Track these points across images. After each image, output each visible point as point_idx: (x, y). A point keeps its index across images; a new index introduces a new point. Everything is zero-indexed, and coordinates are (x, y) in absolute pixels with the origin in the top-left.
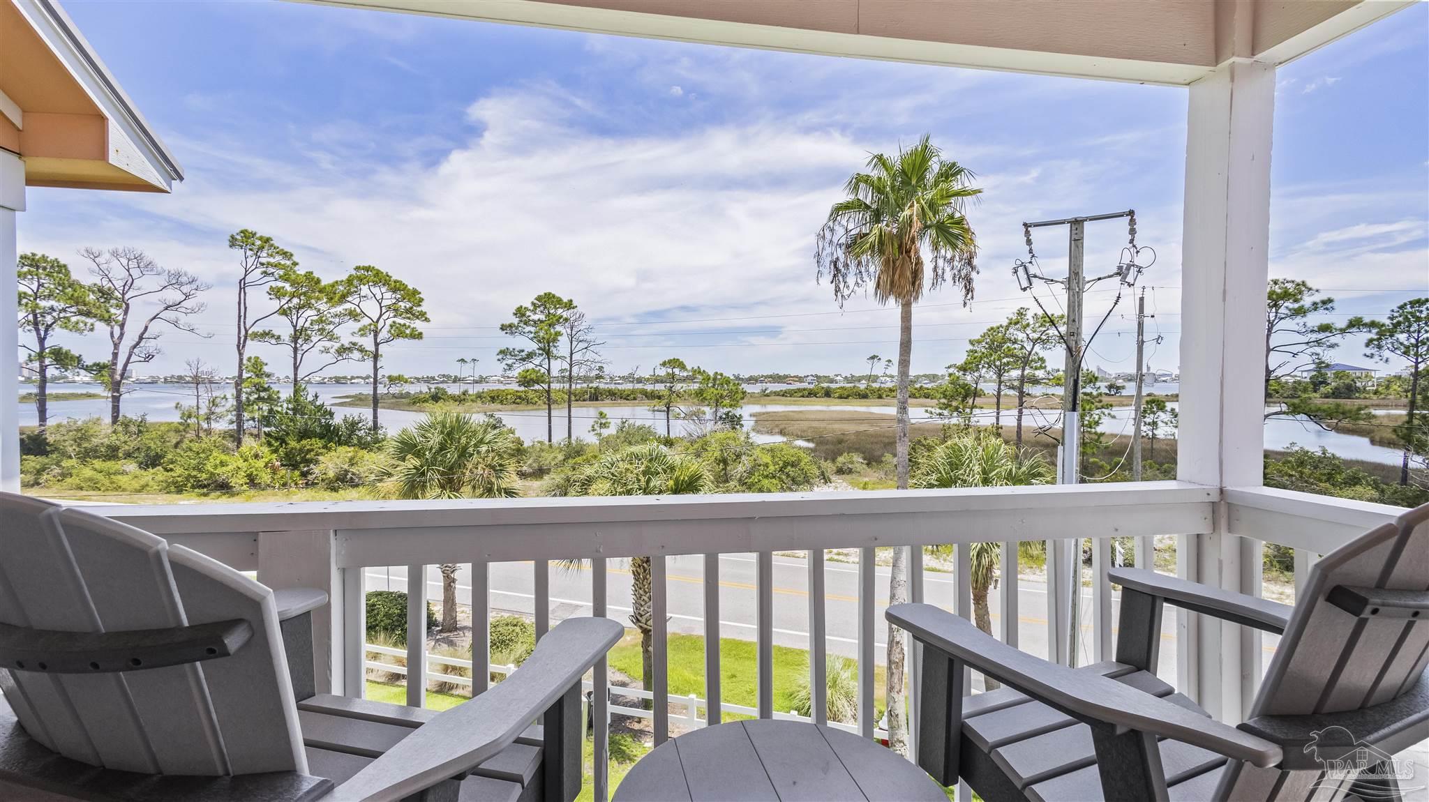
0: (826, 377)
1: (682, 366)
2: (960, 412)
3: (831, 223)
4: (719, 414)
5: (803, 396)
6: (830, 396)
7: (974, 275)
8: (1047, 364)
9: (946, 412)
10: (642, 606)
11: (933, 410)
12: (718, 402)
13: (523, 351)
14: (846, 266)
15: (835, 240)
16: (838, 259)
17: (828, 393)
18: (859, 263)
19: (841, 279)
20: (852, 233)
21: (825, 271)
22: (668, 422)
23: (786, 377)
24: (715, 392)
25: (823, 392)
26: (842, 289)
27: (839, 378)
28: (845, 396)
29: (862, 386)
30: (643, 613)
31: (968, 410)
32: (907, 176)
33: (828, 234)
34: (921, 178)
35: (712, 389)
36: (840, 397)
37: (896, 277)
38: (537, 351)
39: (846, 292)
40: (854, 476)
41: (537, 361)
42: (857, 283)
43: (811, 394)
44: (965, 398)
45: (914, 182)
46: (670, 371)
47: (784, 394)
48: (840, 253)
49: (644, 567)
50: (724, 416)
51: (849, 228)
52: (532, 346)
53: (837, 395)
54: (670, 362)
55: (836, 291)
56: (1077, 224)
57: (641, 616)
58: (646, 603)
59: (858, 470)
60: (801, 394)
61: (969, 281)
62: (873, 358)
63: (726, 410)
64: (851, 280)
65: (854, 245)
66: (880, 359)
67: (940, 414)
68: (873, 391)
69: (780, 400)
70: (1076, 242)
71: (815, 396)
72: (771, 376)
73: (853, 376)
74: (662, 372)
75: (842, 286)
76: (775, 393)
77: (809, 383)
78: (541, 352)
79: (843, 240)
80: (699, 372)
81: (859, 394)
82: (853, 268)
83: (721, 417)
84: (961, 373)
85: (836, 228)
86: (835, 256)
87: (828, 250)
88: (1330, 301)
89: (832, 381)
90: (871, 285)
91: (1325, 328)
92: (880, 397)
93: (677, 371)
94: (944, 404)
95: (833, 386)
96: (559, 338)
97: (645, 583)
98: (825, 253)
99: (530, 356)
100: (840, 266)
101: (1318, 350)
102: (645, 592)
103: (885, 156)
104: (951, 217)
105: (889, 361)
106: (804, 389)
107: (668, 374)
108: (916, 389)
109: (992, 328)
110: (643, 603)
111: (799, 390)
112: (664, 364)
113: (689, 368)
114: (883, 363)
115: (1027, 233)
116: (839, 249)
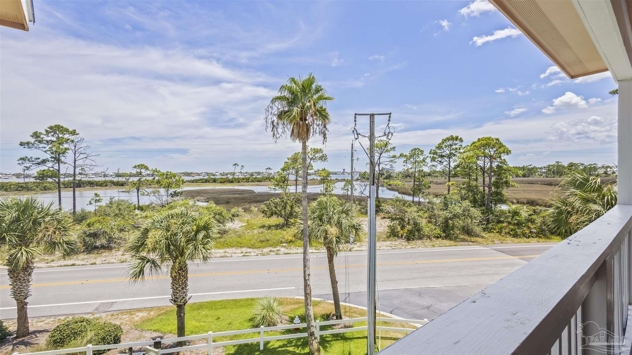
0: (211, 173)
1: (147, 168)
2: (282, 188)
3: (271, 105)
4: (169, 192)
5: (202, 182)
6: (216, 182)
7: (326, 132)
8: (313, 168)
9: (277, 188)
10: (177, 293)
11: (272, 187)
12: (169, 186)
13: (39, 159)
14: (278, 124)
15: (273, 112)
16: (274, 121)
17: (215, 181)
18: (284, 124)
19: (275, 130)
20: (280, 110)
21: (269, 126)
22: (138, 197)
23: (192, 173)
24: (168, 181)
25: (212, 180)
26: (276, 134)
27: (217, 174)
28: (223, 182)
29: (230, 177)
30: (178, 297)
31: (285, 187)
32: (305, 88)
33: (270, 110)
34: (310, 90)
35: (166, 180)
36: (221, 182)
37: (301, 130)
38: (50, 159)
39: (278, 136)
40: (240, 217)
41: (50, 164)
42: (283, 132)
43: (207, 181)
44: (284, 182)
45: (307, 91)
46: (139, 170)
47: (193, 182)
48: (275, 118)
49: (179, 273)
50: (173, 193)
51: (279, 107)
52: (48, 156)
53: (219, 181)
54: (139, 166)
55: (274, 135)
56: (372, 116)
57: (177, 298)
58: (180, 291)
59: (241, 214)
60: (202, 181)
61: (325, 135)
62: (235, 165)
63: (174, 190)
64: (280, 130)
65: (280, 116)
66: (238, 165)
67: (274, 189)
68: (235, 179)
69: (192, 184)
70: (372, 122)
71: (209, 182)
72: (184, 173)
73: (224, 173)
74: (134, 171)
75: (276, 132)
76: (188, 181)
77: (203, 176)
78: (53, 159)
79: (276, 113)
80: (156, 171)
81: (229, 181)
82: (281, 126)
83: (171, 194)
84: (282, 171)
85: (274, 107)
86: (273, 119)
87: (270, 117)
88: (395, 148)
89: (214, 175)
90: (289, 133)
91: (394, 157)
92: (239, 182)
93: (143, 171)
94: (276, 184)
95: (217, 177)
96: (68, 151)
97: (179, 281)
98: (269, 117)
99: (44, 162)
100: (275, 124)
101: (392, 163)
102: (180, 286)
103: (295, 79)
104: (321, 108)
105: (243, 166)
106: (203, 179)
107: (137, 172)
108: (254, 178)
109: (296, 153)
110: (178, 292)
111: (201, 180)
112: (135, 167)
113: (150, 169)
114: (240, 167)
115: (355, 117)
116: (274, 117)
